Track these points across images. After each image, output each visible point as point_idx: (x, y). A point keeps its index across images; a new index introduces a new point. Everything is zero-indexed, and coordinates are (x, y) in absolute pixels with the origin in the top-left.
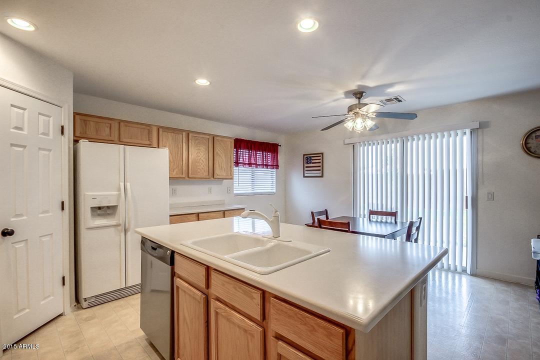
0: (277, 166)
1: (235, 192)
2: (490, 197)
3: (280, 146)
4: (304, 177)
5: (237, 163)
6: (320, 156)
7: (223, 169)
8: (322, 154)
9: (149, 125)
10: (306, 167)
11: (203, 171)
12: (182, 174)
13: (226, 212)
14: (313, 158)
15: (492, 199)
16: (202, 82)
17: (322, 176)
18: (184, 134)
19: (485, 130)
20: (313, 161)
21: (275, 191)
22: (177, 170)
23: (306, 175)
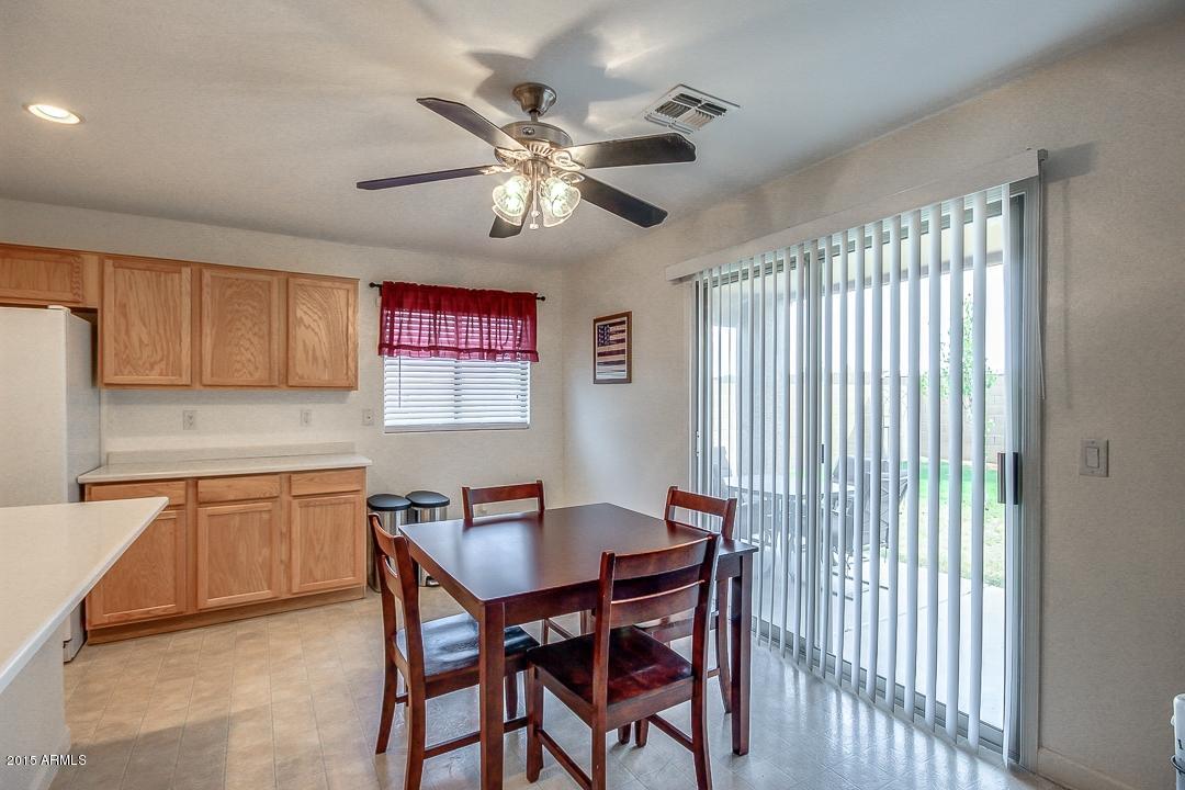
0: (533, 355)
1: (387, 423)
2: (1093, 461)
3: (543, 299)
4: (596, 382)
5: (387, 347)
6: (623, 323)
7: (320, 361)
8: (628, 315)
9: (75, 253)
10: (600, 354)
11: (252, 368)
12: (181, 375)
13: (294, 477)
14: (612, 329)
15: (1103, 472)
16: (52, 112)
17: (629, 380)
18: (186, 272)
19: (1076, 182)
20: (612, 338)
21: (528, 419)
22: (163, 365)
23: (598, 377)
